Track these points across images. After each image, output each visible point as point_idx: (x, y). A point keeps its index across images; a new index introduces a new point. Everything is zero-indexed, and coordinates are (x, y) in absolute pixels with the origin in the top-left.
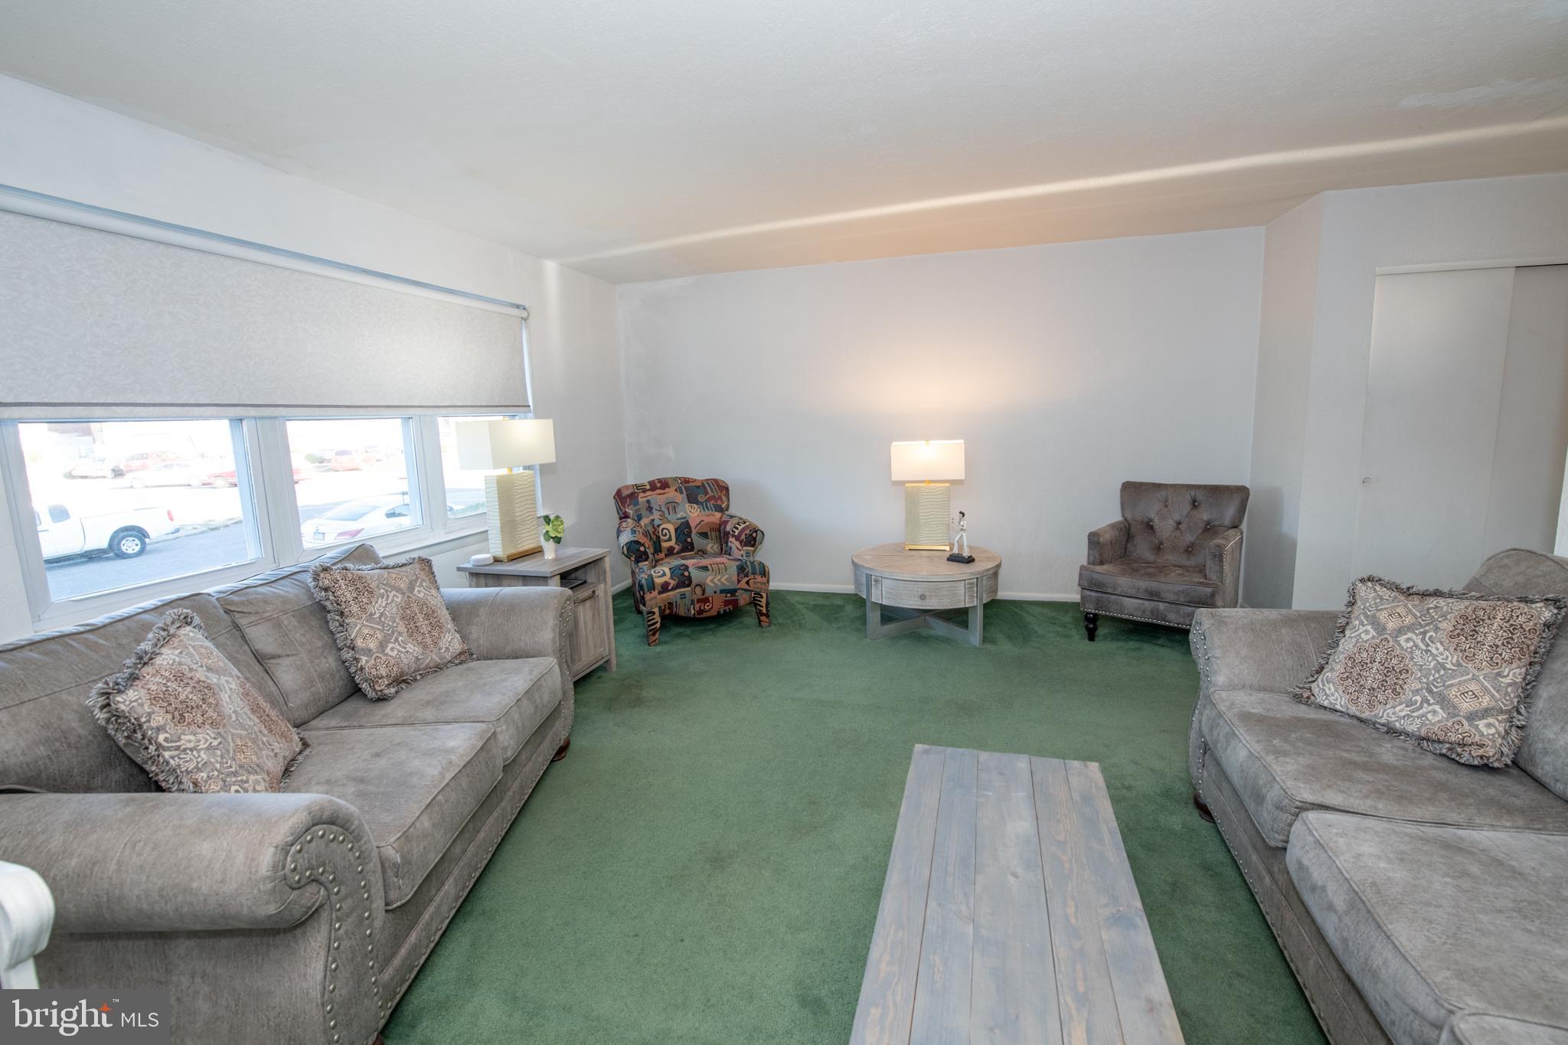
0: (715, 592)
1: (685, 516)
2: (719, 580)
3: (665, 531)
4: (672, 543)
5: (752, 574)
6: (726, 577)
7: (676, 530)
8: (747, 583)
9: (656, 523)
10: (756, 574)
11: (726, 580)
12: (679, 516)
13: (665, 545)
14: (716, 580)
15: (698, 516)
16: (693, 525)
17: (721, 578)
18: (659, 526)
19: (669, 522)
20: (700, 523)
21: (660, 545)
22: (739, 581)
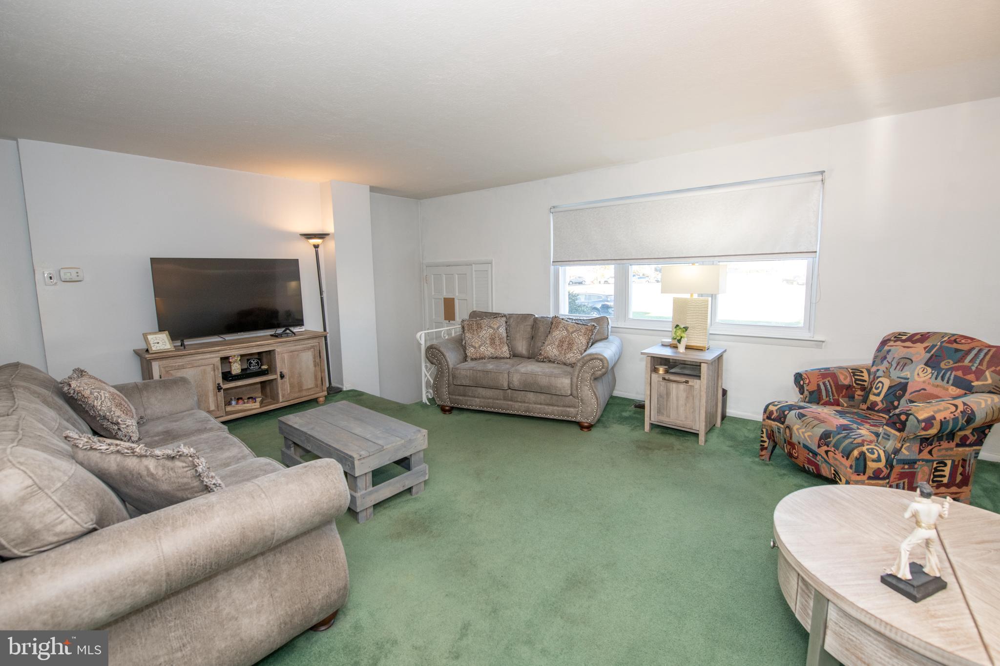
0: (799, 443)
1: (909, 376)
2: (803, 433)
3: (880, 385)
4: (878, 399)
5: (834, 446)
6: (809, 433)
7: (890, 387)
8: (827, 452)
9: (878, 374)
10: (838, 450)
11: (808, 436)
12: (903, 375)
13: (872, 398)
14: (800, 431)
15: (924, 382)
16: (910, 389)
17: (805, 432)
18: (878, 377)
19: (889, 377)
20: (919, 391)
21: (868, 396)
22: (819, 446)
